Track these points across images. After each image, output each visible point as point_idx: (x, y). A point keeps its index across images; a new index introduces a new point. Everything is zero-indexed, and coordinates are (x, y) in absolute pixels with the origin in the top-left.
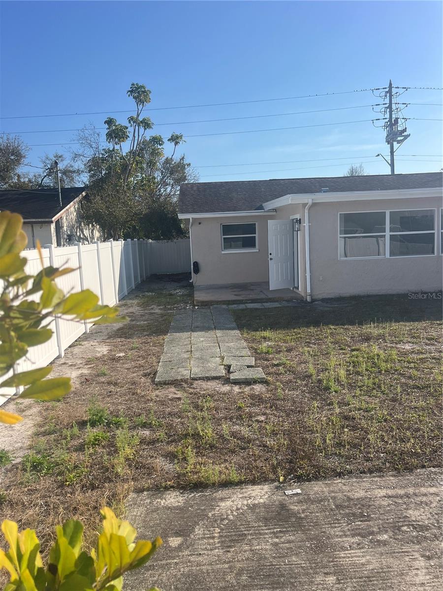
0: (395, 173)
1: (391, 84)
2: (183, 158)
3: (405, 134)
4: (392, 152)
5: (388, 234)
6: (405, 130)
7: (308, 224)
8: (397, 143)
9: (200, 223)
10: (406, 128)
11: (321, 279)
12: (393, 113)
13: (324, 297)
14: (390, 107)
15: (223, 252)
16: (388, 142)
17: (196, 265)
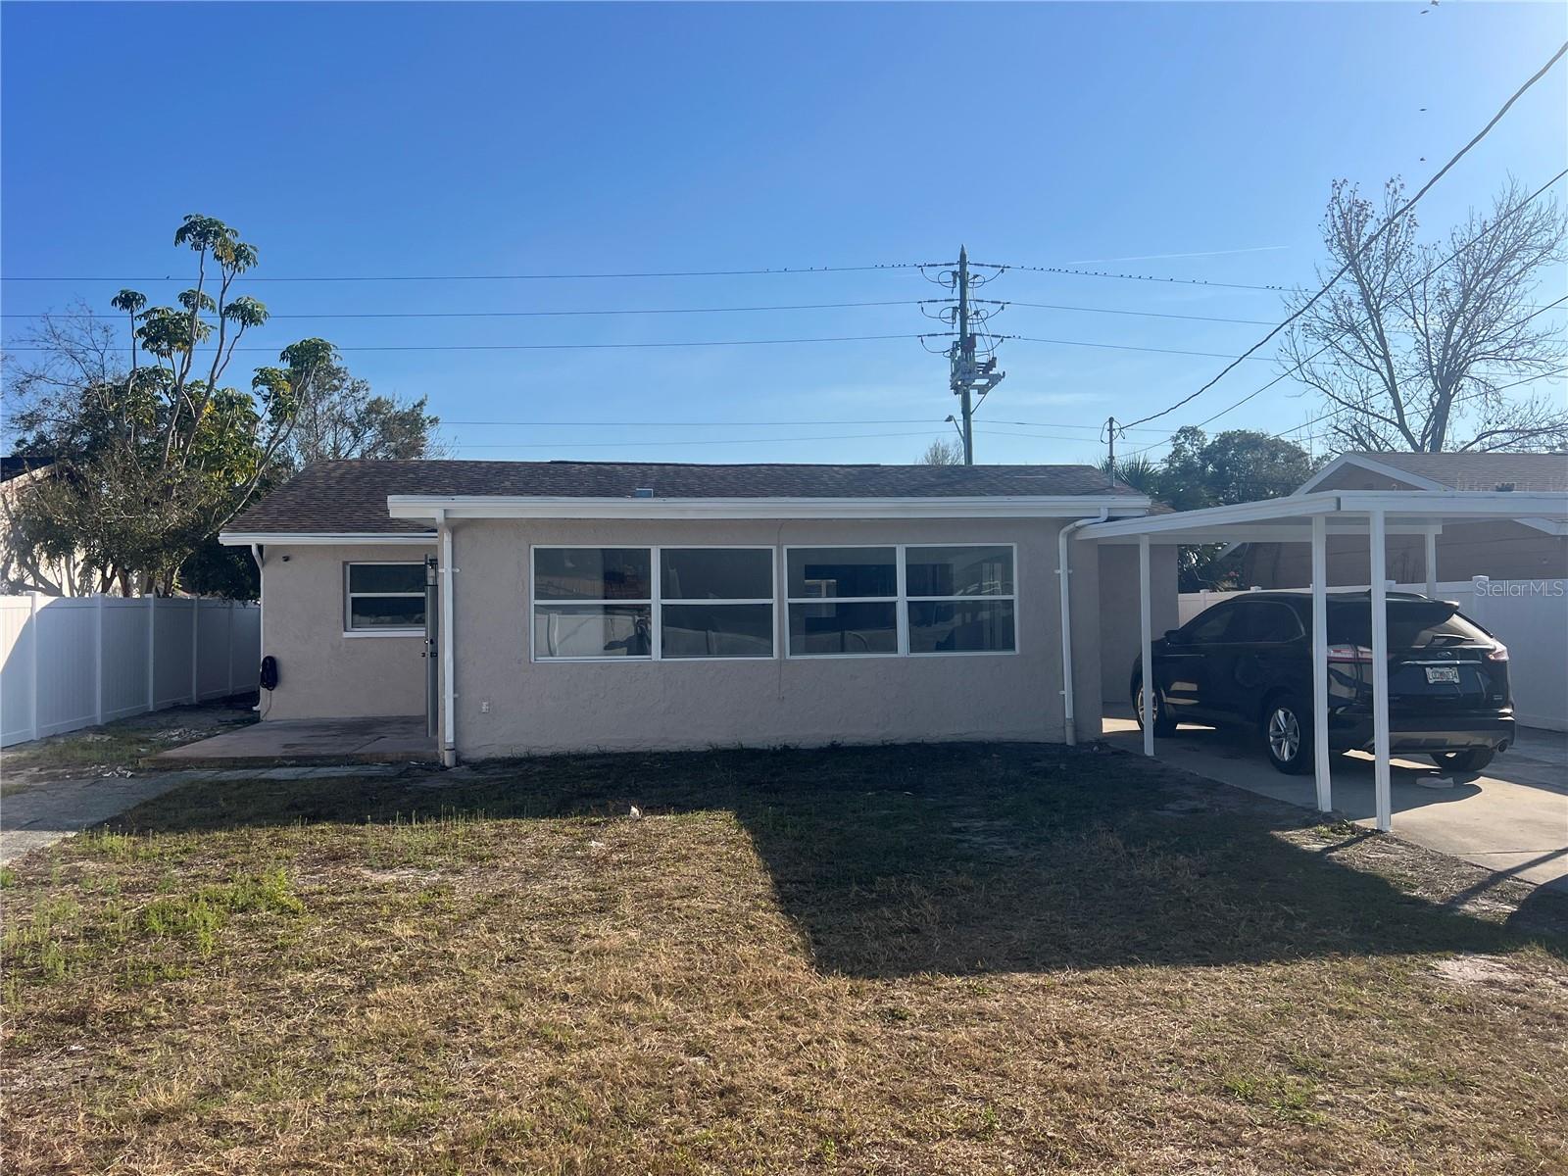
0: (976, 462)
1: (963, 256)
2: (421, 404)
3: (994, 371)
4: (967, 412)
5: (656, 602)
6: (992, 364)
7: (450, 570)
8: (979, 393)
9: (286, 559)
10: (994, 359)
11: (484, 708)
12: (968, 321)
13: (493, 756)
14: (963, 308)
15: (346, 635)
16: (956, 389)
17: (271, 664)
